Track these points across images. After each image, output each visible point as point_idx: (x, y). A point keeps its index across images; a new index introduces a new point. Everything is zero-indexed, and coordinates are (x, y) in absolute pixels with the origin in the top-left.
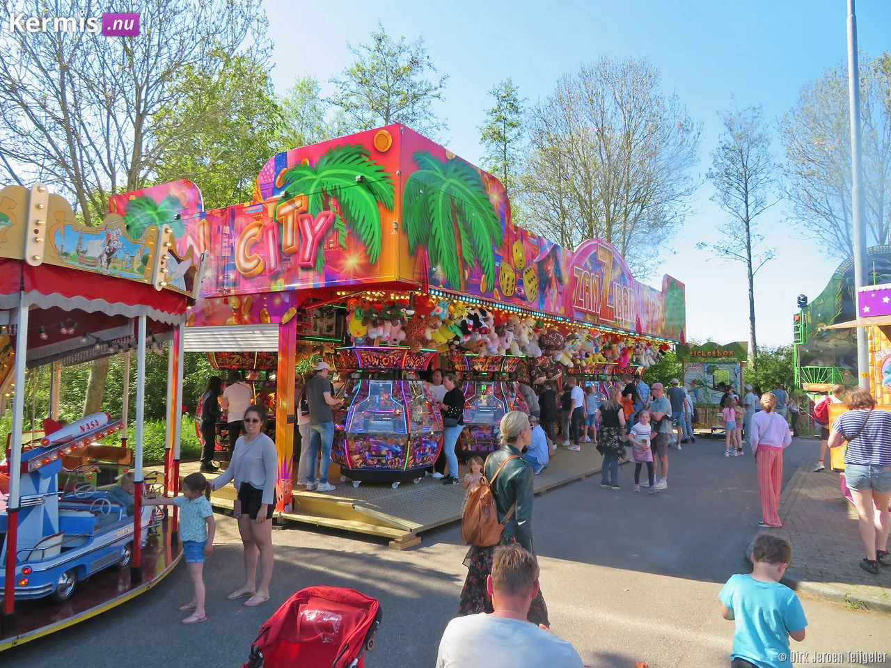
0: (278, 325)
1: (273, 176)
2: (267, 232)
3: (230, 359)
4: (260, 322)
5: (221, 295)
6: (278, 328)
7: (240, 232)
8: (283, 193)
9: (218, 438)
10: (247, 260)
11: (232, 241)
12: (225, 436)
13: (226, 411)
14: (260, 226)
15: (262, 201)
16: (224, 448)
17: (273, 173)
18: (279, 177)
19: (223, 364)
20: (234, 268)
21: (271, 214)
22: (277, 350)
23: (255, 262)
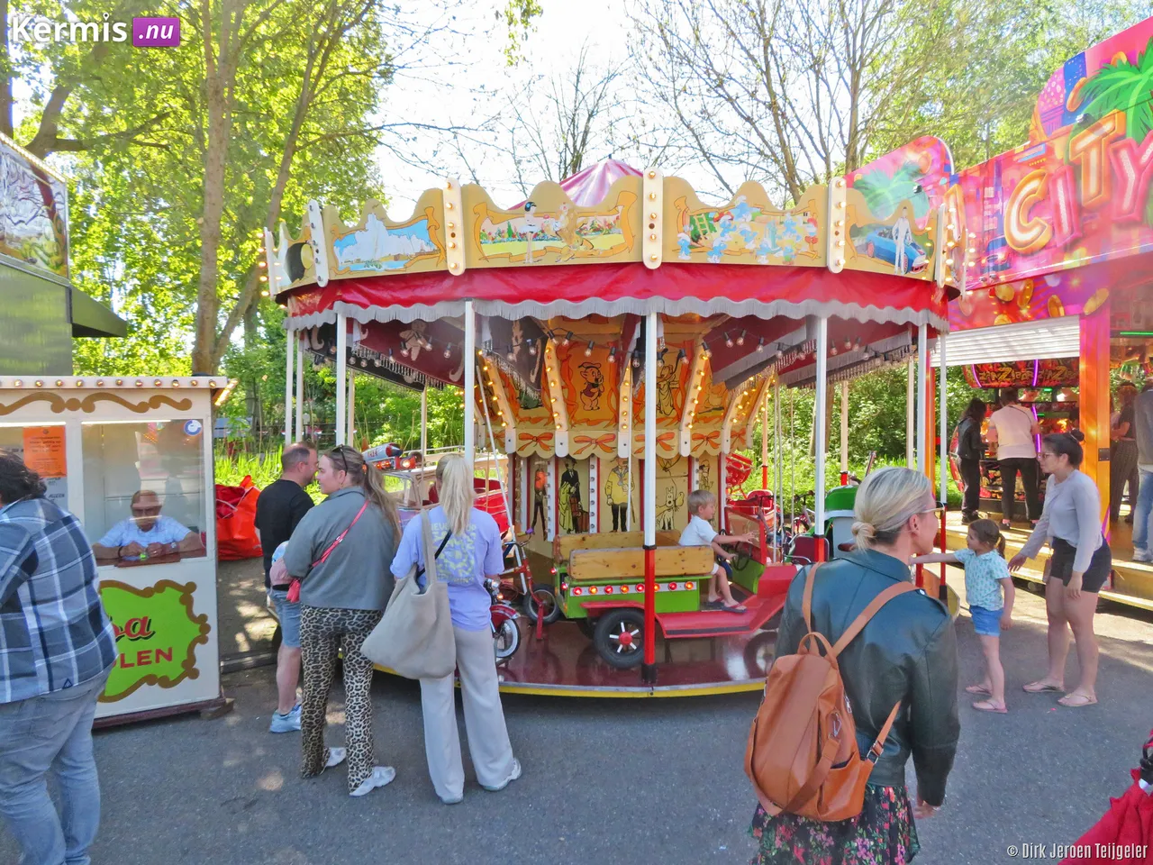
0: (1077, 317)
1: (1062, 96)
2: (1055, 182)
3: (997, 373)
4: (1048, 315)
5: (984, 285)
6: (1078, 321)
7: (1011, 191)
8: (1080, 117)
9: (984, 481)
10: (1022, 229)
11: (998, 206)
12: (995, 478)
13: (995, 445)
14: (1041, 176)
15: (1045, 138)
16: (994, 495)
17: (1062, 92)
18: (1071, 95)
19: (987, 381)
20: (1004, 243)
21: (1059, 154)
22: (1077, 354)
23: (1036, 230)
